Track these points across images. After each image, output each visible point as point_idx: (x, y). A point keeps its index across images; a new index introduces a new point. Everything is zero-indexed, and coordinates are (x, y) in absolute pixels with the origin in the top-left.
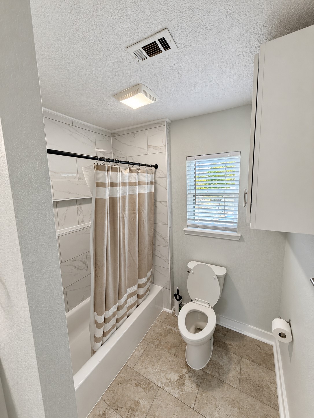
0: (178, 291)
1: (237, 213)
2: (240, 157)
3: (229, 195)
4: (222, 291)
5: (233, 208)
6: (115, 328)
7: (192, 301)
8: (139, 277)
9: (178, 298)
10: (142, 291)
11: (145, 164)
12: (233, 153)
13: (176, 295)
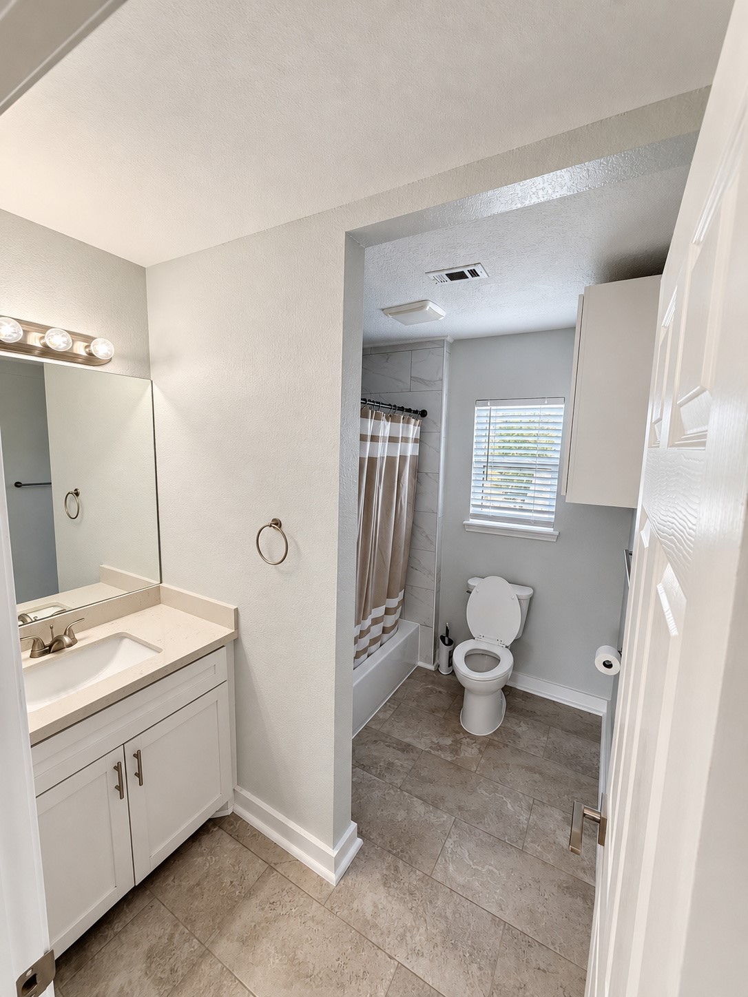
0: (447, 630)
1: (554, 503)
2: (563, 406)
3: (543, 467)
4: (525, 626)
5: (548, 496)
6: (366, 654)
7: (474, 638)
8: (389, 596)
9: (447, 642)
10: (390, 620)
11: (410, 409)
12: (553, 398)
13: (443, 638)
